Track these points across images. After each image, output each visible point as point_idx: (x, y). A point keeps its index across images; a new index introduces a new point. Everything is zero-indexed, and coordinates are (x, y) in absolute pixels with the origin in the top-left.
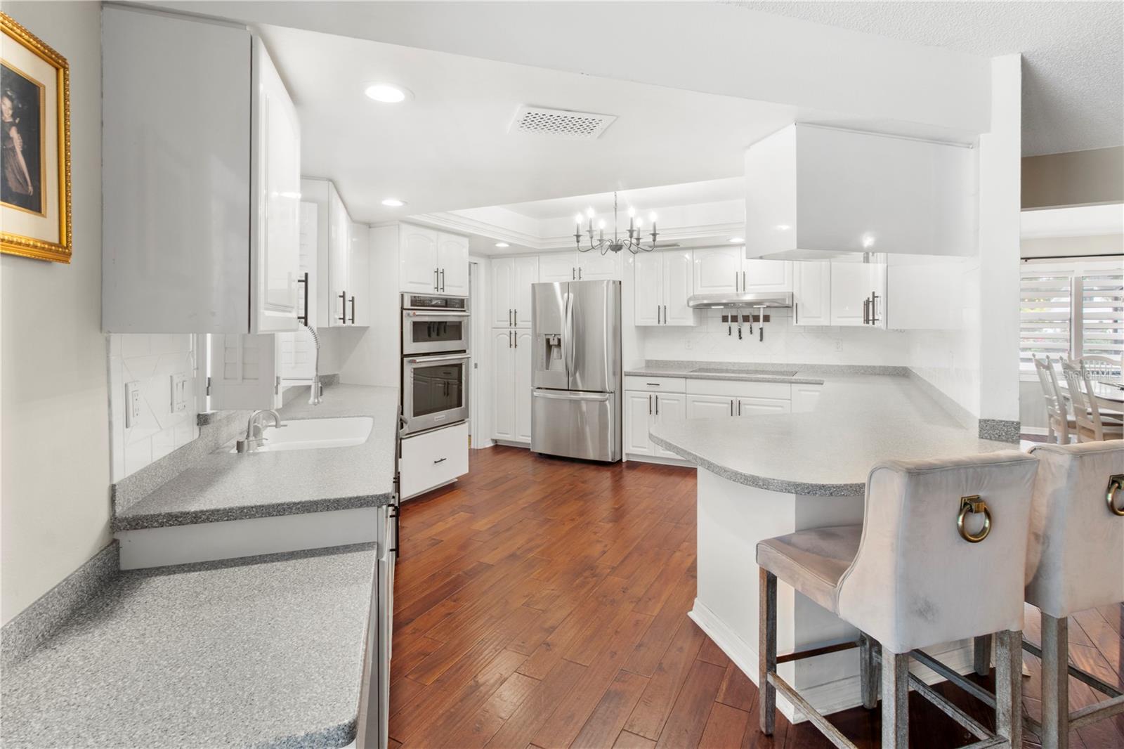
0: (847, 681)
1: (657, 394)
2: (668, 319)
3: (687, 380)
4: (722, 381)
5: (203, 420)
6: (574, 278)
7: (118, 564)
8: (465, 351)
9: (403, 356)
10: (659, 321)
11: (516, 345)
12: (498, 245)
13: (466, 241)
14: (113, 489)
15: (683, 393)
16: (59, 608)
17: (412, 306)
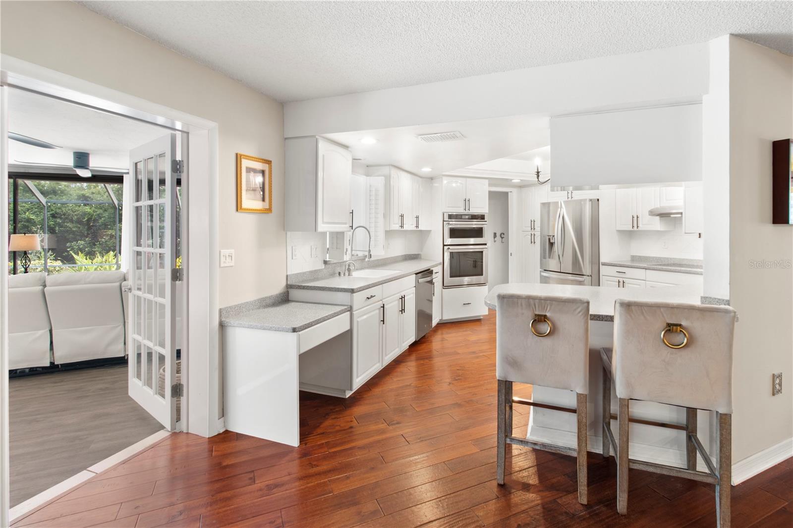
0: (570, 433)
1: (624, 279)
2: (640, 225)
3: (647, 270)
4: (673, 273)
5: (325, 262)
6: (568, 198)
7: (288, 298)
8: (486, 244)
9: (444, 245)
10: (633, 227)
11: (534, 242)
12: (513, 181)
13: (487, 181)
14: (287, 276)
15: (644, 280)
16: (268, 301)
17: (449, 219)
